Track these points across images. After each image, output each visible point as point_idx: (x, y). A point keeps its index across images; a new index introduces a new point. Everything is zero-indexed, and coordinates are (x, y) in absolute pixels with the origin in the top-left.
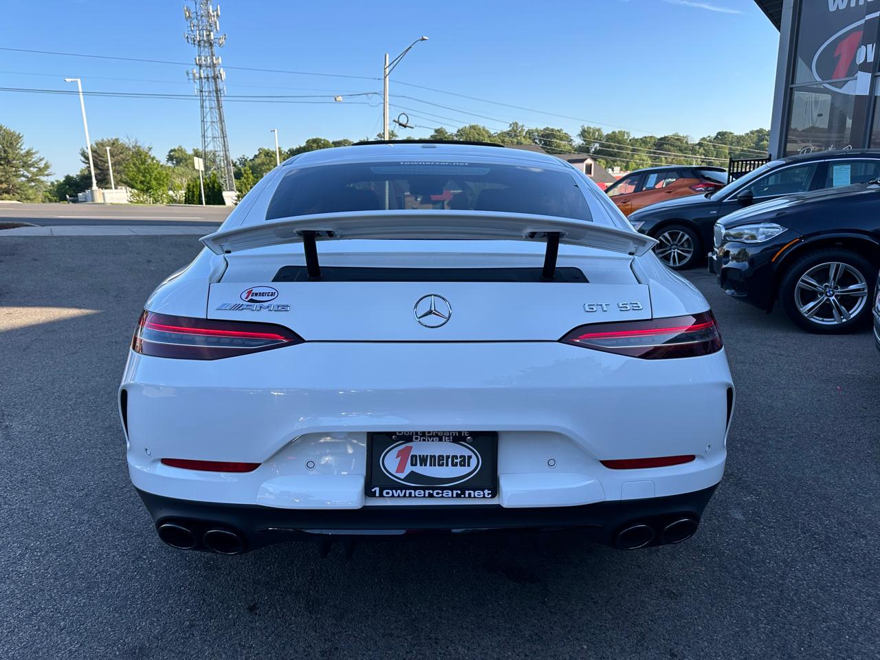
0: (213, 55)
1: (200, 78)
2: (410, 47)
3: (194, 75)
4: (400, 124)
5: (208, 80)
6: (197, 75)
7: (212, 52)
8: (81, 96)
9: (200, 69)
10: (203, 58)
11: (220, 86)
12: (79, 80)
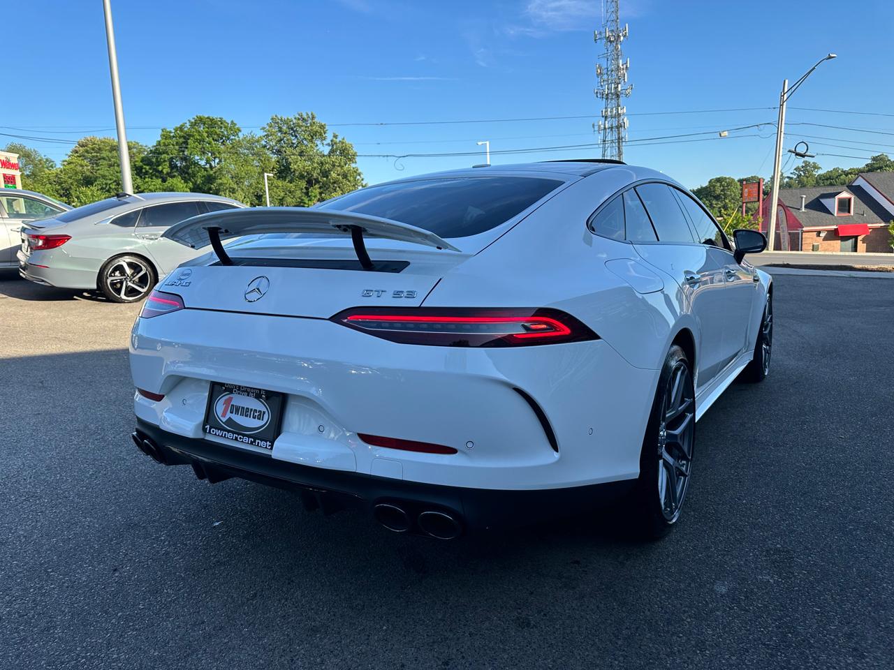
0: (619, 106)
1: (605, 128)
2: (814, 68)
3: (599, 126)
4: (797, 154)
5: (612, 130)
6: (602, 126)
7: (618, 103)
8: (488, 156)
9: (606, 120)
10: (609, 110)
11: (623, 134)
12: (488, 143)
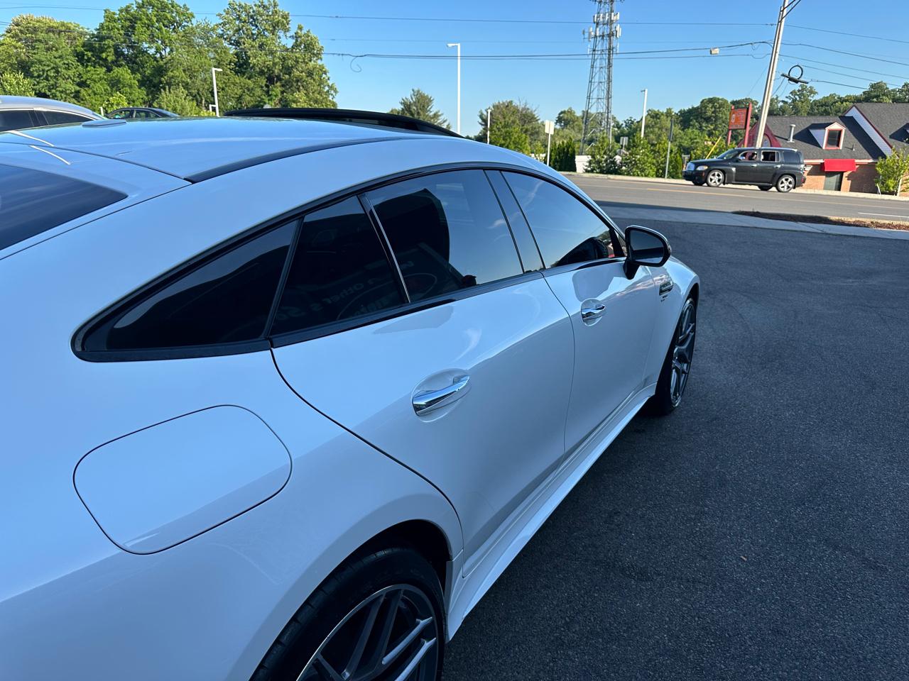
0: (612, 11)
1: (596, 36)
3: (590, 33)
4: (791, 79)
5: (603, 38)
6: (593, 34)
7: (611, 8)
8: (459, 61)
9: (597, 27)
10: (601, 15)
11: (614, 45)
12: (459, 45)
